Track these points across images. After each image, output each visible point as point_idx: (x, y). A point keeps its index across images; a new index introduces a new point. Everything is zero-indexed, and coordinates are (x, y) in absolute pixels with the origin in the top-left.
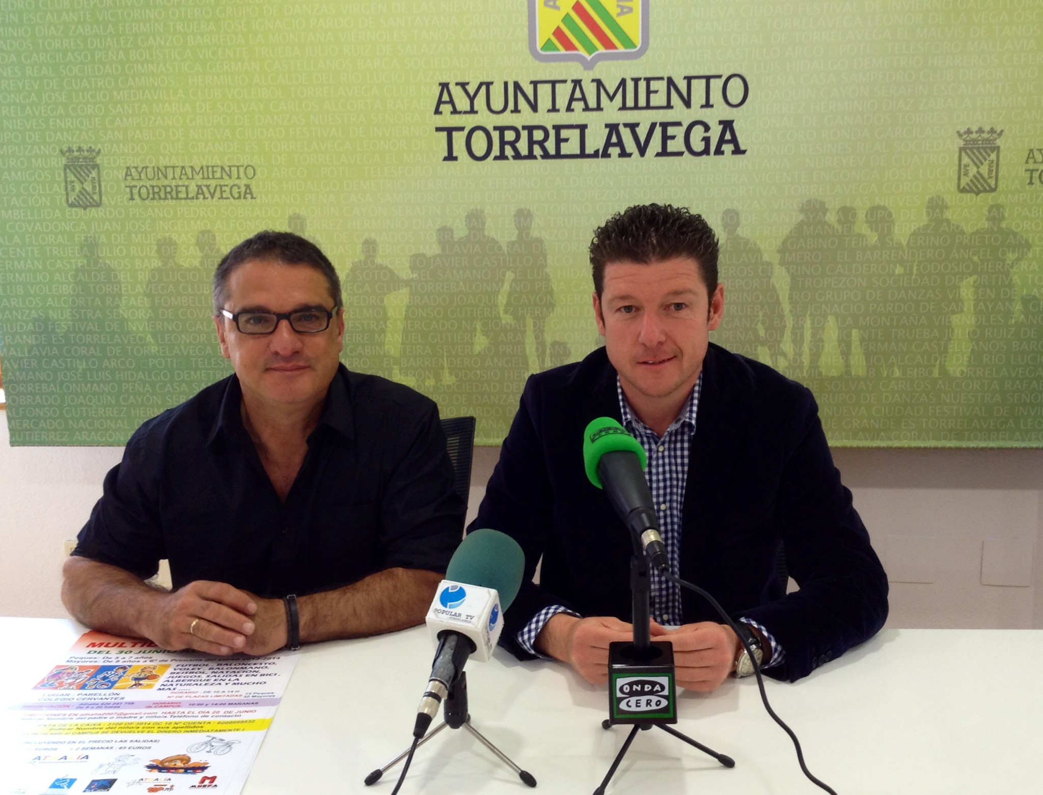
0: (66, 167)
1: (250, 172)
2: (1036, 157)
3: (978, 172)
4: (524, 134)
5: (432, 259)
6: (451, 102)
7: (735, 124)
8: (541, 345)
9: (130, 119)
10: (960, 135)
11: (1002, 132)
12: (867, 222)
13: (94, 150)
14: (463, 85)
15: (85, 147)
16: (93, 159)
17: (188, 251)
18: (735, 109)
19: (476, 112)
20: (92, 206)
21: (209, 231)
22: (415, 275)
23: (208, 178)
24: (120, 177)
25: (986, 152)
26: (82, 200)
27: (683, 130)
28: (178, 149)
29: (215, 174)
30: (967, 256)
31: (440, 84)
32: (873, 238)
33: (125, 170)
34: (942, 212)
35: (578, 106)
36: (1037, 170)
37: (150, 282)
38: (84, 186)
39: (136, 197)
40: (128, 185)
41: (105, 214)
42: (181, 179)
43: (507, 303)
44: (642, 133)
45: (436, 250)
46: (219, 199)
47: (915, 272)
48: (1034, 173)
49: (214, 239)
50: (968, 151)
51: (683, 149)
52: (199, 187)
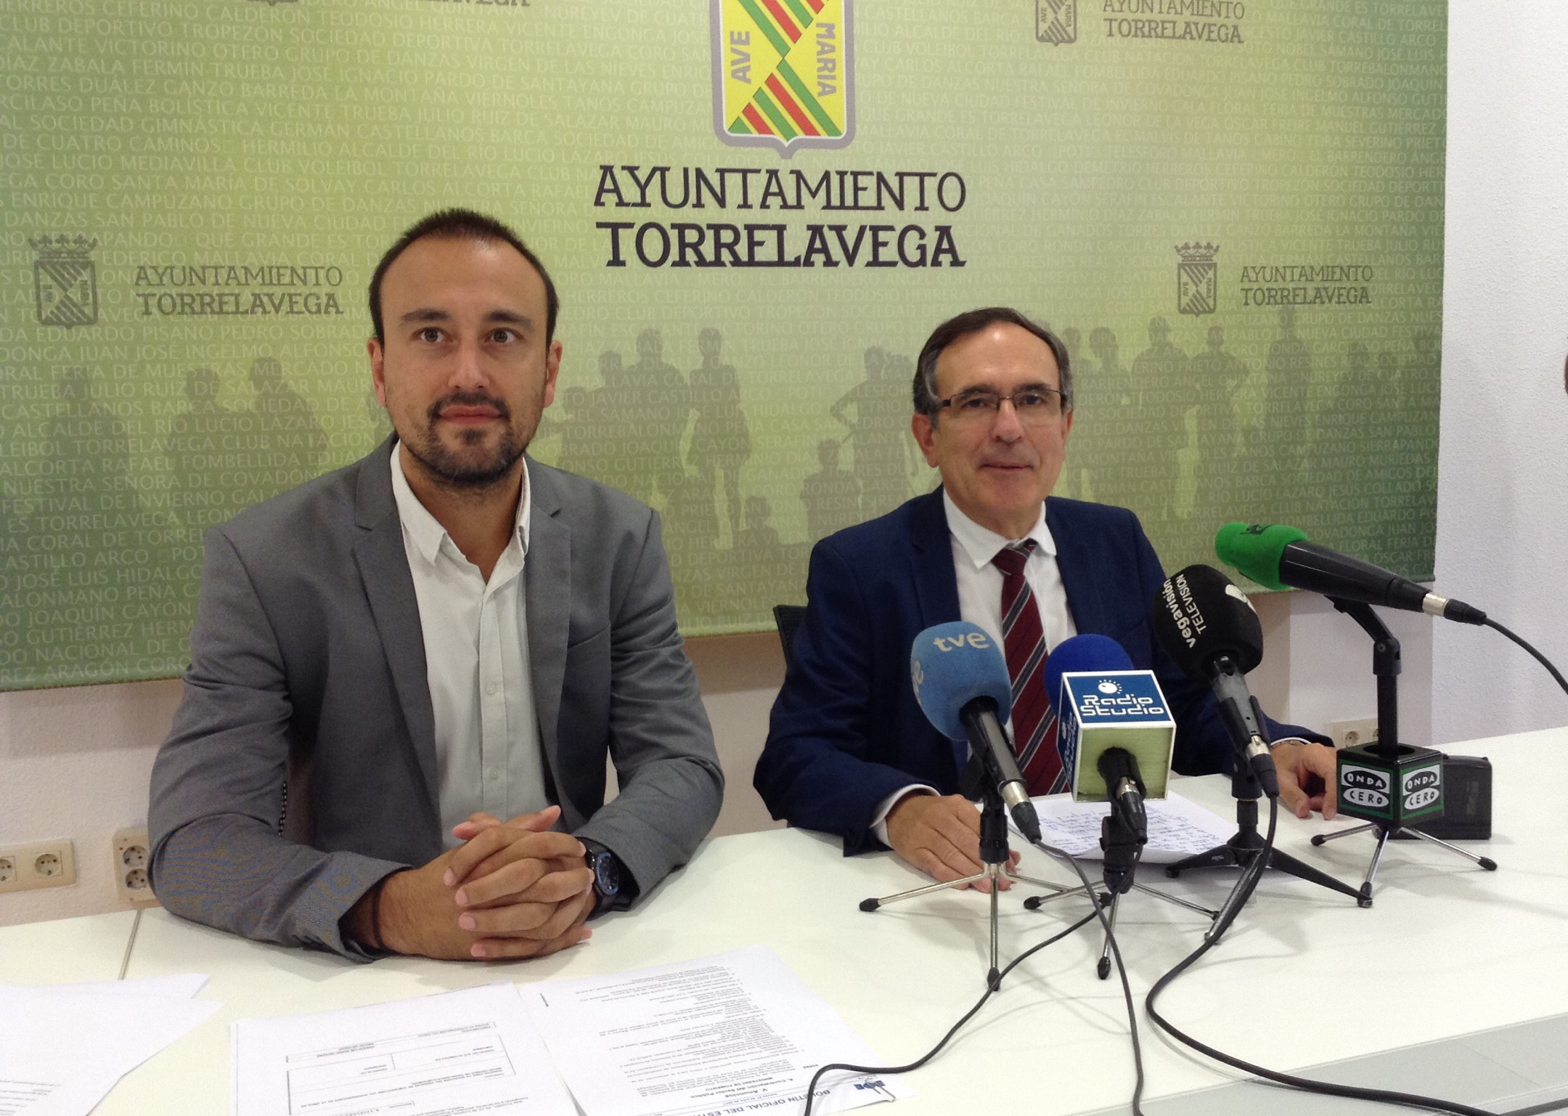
0: (38, 265)
1: (335, 275)
2: (1250, 275)
3: (1197, 291)
4: (710, 235)
5: (593, 394)
6: (616, 190)
7: (952, 231)
8: (734, 502)
9: (148, 198)
10: (1178, 251)
11: (1218, 247)
12: (1091, 346)
13: (85, 241)
14: (632, 170)
15: (71, 237)
16: (83, 254)
17: (236, 390)
18: (952, 213)
19: (649, 205)
20: (80, 323)
21: (270, 360)
22: (570, 417)
23: (271, 283)
24: (129, 281)
25: (1204, 269)
26: (64, 314)
27: (896, 234)
28: (224, 243)
29: (282, 278)
30: (1190, 385)
31: (602, 167)
32: (1097, 364)
33: (138, 270)
34: (1165, 336)
35: (774, 201)
36: (1251, 289)
37: (173, 434)
38: (70, 295)
39: (154, 310)
40: (141, 292)
41: (103, 335)
42: (227, 284)
43: (691, 449)
44: (850, 237)
45: (598, 382)
46: (288, 313)
47: (1141, 402)
48: (1249, 292)
49: (280, 371)
50: (1187, 268)
51: (897, 258)
52: (256, 296)
